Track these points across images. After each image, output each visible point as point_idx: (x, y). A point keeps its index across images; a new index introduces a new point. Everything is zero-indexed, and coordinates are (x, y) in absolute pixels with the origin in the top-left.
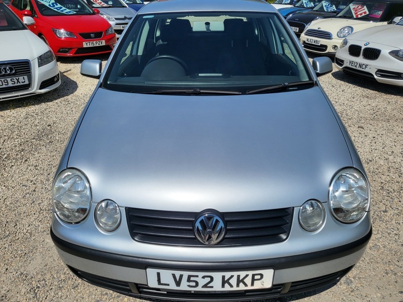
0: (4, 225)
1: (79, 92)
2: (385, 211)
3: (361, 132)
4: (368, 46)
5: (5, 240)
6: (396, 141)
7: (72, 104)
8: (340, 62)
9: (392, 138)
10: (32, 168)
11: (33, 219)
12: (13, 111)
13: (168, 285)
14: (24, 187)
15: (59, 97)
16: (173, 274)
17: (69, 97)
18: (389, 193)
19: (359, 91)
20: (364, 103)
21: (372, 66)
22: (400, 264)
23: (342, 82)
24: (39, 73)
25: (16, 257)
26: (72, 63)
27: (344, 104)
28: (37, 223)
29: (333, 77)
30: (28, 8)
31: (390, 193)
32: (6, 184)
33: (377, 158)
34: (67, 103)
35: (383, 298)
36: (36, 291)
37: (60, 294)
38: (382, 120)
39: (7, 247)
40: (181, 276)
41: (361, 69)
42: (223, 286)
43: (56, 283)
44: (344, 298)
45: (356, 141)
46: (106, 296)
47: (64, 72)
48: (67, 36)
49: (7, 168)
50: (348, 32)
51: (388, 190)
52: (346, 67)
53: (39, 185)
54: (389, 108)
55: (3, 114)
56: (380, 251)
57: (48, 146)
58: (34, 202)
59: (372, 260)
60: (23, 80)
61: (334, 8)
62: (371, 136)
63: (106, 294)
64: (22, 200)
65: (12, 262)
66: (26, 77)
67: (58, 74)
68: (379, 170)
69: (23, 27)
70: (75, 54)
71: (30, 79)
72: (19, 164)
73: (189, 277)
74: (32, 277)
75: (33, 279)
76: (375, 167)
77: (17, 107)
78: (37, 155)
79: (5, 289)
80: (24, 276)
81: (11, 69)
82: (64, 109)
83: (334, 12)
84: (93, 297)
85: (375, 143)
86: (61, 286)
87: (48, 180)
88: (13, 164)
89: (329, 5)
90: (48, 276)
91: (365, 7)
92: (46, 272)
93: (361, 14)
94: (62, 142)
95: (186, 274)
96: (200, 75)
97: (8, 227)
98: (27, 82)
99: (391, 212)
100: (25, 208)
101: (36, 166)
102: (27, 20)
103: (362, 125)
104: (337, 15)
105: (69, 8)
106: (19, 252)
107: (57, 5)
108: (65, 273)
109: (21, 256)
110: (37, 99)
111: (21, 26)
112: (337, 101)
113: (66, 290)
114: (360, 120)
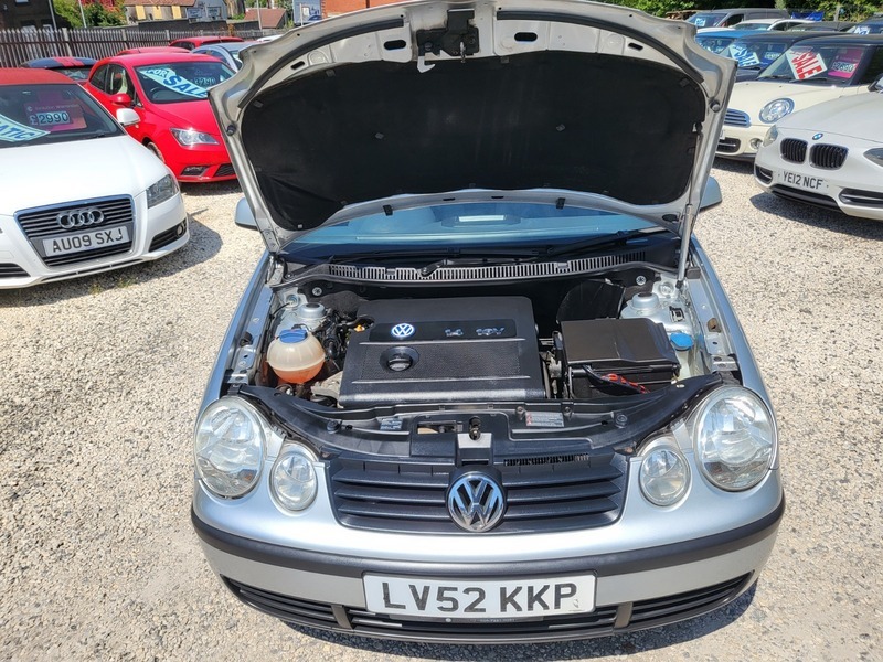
0: (95, 516)
1: (224, 254)
2: (846, 480)
3: (804, 321)
4: (821, 141)
5: (99, 542)
6: (878, 337)
7: (212, 279)
8: (764, 175)
9: (872, 330)
10: (141, 407)
11: (147, 503)
12: (99, 296)
13: (404, 607)
14: (128, 444)
15: (186, 265)
16: (411, 586)
17: (205, 265)
18: (855, 444)
19: (807, 234)
20: (816, 260)
21: (830, 183)
22: (866, 582)
23: (772, 217)
24: (148, 220)
25: (121, 574)
26: (209, 194)
27: (772, 262)
28: (156, 512)
29: (752, 206)
30: (124, 89)
31: (859, 445)
32: (95, 439)
33: (836, 374)
34: (201, 277)
35: (827, 646)
36: (161, 634)
37: (204, 638)
38: (853, 294)
39: (103, 554)
40: (426, 589)
41: (809, 189)
42: (503, 609)
43: (197, 620)
44: (749, 645)
45: (794, 339)
46: (289, 643)
47: (194, 214)
48: (200, 142)
49: (93, 409)
50: (784, 111)
51: (854, 439)
52: (778, 186)
53: (155, 440)
54: (870, 268)
55: (79, 304)
56: (828, 558)
57: (169, 364)
58: (147, 472)
59: (810, 575)
60: (118, 234)
61: (755, 59)
62: (826, 329)
63: (290, 638)
64: (126, 469)
65: (113, 581)
66: (124, 229)
67: (184, 221)
68: (838, 399)
69: (118, 131)
70: (215, 176)
71: (131, 232)
72: (115, 400)
73: (441, 590)
74: (152, 610)
75: (154, 613)
76: (831, 392)
77: (105, 289)
78: (148, 382)
79: (102, 631)
80: (137, 608)
81: (96, 215)
82: (196, 288)
83: (756, 68)
84: (266, 643)
85: (834, 343)
86: (206, 624)
87: (172, 430)
88: (105, 401)
89: (743, 53)
90: (181, 608)
91: (819, 57)
92: (177, 599)
93: (810, 72)
94: (195, 356)
95: (435, 585)
96: (462, 219)
97: (102, 520)
98: (126, 239)
99: (856, 482)
100: (131, 484)
101: (148, 403)
102: (125, 116)
103: (809, 306)
104: (760, 73)
105: (203, 85)
106: (127, 564)
107: (180, 80)
108: (212, 602)
109: (130, 572)
110: (144, 270)
111: (113, 128)
112: (758, 256)
113: (216, 632)
114: (805, 297)
